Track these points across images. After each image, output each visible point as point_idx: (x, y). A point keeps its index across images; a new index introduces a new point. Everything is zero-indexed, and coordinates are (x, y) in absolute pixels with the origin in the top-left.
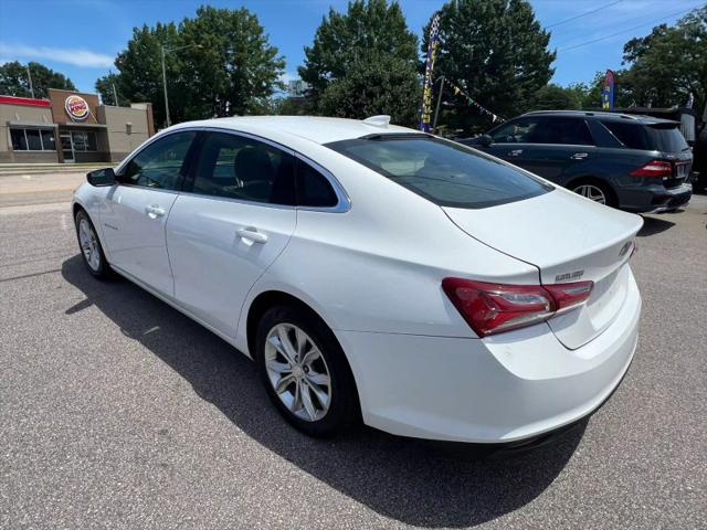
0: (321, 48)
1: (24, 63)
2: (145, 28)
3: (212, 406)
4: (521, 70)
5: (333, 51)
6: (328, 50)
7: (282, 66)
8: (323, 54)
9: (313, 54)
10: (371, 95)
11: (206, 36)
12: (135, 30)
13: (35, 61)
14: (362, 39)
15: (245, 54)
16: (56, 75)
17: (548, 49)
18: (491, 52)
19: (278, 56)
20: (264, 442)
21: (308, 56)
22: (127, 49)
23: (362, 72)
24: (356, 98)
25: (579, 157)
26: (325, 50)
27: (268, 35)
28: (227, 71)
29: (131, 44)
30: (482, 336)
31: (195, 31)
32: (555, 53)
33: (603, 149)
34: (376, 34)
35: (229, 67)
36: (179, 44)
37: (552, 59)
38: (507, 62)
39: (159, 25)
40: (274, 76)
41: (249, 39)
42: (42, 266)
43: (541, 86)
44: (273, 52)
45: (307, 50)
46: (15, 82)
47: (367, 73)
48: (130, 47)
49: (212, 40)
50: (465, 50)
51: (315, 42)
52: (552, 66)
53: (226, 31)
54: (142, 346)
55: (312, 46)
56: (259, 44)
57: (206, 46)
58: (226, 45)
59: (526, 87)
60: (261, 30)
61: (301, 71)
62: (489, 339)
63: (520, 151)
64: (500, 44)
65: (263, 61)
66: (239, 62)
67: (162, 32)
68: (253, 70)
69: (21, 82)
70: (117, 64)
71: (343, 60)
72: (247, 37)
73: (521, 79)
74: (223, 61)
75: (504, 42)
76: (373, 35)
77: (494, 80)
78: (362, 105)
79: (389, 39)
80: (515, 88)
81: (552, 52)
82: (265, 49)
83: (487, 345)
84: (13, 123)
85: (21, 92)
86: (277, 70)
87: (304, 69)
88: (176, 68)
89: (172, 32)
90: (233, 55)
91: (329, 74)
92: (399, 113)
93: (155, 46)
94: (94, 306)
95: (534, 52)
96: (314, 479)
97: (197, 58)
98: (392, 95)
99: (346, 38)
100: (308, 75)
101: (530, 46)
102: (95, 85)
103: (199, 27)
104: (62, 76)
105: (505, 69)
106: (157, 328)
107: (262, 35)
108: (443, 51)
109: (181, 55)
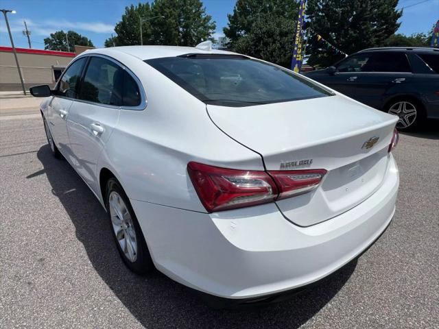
0: (238, 15)
1: (66, 32)
2: (132, 7)
3: (82, 244)
4: (375, 25)
5: (245, 16)
6: (243, 16)
7: (214, 28)
8: (239, 18)
9: (233, 19)
10: (266, 44)
11: (167, 10)
12: (126, 8)
13: (72, 30)
14: (265, 7)
15: (191, 21)
16: (83, 38)
17: (396, 8)
18: (355, 13)
19: (211, 21)
20: (101, 274)
21: (230, 21)
22: (122, 20)
23: (261, 29)
24: (257, 46)
25: (398, 81)
26: (240, 16)
27: (205, 8)
28: (179, 32)
29: (124, 17)
30: (210, 211)
31: (161, 7)
32: (402, 12)
33: (417, 75)
34: (275, 4)
35: (181, 29)
36: (152, 16)
37: (399, 16)
38: (366, 20)
39: (140, 5)
40: (208, 34)
41: (194, 11)
42: (28, 149)
43: (389, 35)
44: (208, 19)
45: (229, 17)
46: (61, 43)
47: (264, 30)
48: (123, 19)
49: (171, 12)
50: (336, 12)
51: (235, 11)
52: (398, 21)
53: (180, 6)
54: (59, 201)
55: (232, 14)
56: (200, 14)
57: (167, 17)
58: (179, 16)
59: (379, 36)
60: (201, 5)
61: (225, 31)
62: (216, 214)
63: (355, 78)
64: (361, 6)
65: (202, 25)
66: (186, 26)
67: (142, 9)
68: (195, 31)
69: (64, 43)
70: (116, 30)
71: (252, 22)
72: (192, 10)
73: (375, 31)
74: (177, 25)
75: (364, 6)
76: (272, 4)
77: (355, 32)
78: (260, 51)
79: (283, 7)
80: (370, 37)
81: (399, 12)
82: (203, 17)
83: (214, 220)
84: (55, 66)
85: (64, 49)
86: (210, 31)
87: (227, 29)
88: (149, 31)
89: (147, 9)
90: (183, 21)
91: (243, 32)
92: (285, 55)
93: (138, 18)
94: (45, 174)
95: (386, 11)
96: (121, 304)
97: (161, 24)
98: (281, 44)
99: (254, 7)
100: (230, 33)
101: (383, 7)
102: (104, 44)
103: (163, 4)
104: (86, 39)
105: (364, 24)
106: (74, 190)
107: (201, 8)
108: (320, 14)
109: (152, 23)
